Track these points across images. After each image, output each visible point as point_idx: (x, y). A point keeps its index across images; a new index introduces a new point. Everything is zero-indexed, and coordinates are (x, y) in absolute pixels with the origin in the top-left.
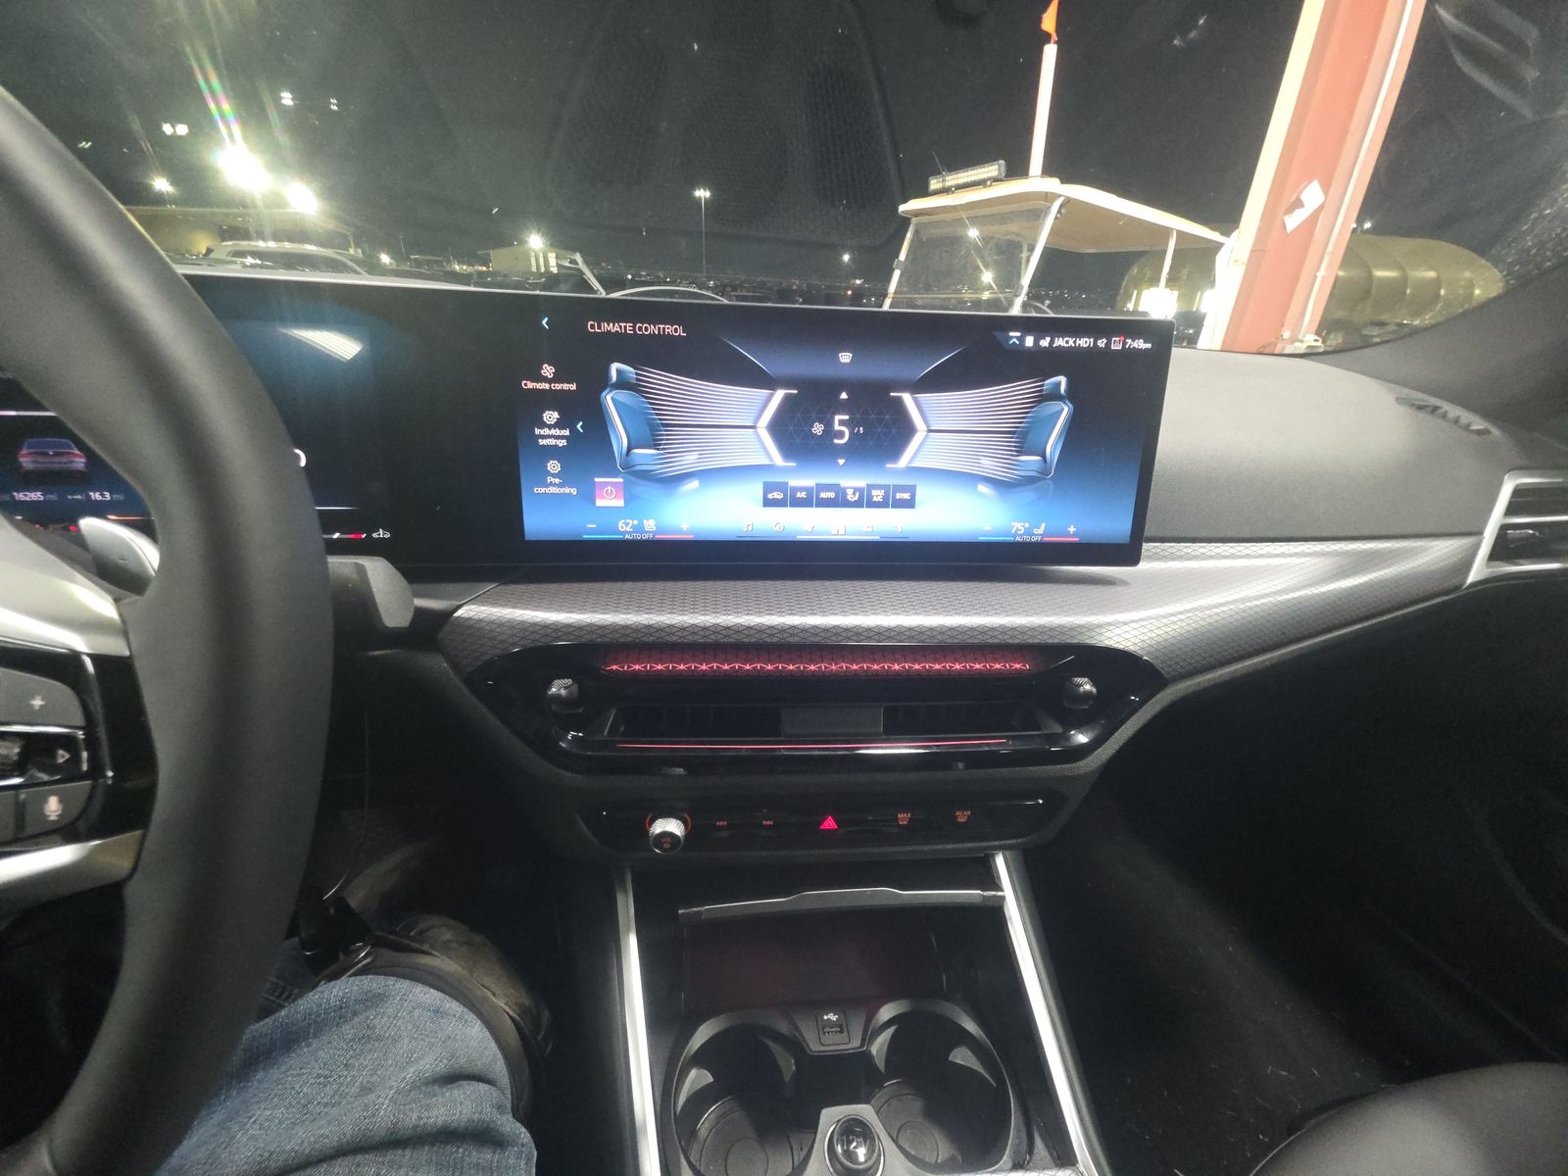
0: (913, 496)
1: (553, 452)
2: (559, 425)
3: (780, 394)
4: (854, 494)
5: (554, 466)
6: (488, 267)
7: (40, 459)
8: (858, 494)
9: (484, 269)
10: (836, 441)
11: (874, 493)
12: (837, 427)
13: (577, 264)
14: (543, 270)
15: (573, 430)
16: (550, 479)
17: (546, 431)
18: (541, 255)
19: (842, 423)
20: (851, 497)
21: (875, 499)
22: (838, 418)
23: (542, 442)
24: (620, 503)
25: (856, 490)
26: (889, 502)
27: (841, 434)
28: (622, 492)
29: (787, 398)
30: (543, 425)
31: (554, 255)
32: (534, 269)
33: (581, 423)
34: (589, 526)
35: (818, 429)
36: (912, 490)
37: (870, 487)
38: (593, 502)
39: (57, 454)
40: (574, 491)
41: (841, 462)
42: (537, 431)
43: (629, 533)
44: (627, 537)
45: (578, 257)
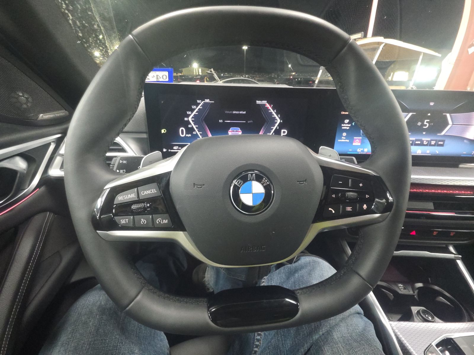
0: (444, 143)
1: (345, 130)
2: (348, 123)
3: (410, 114)
4: (426, 142)
5: (344, 134)
6: (182, 74)
7: (233, 132)
8: (427, 142)
9: (181, 74)
10: (424, 127)
11: (432, 142)
12: (425, 123)
13: (212, 72)
14: (197, 74)
15: (352, 125)
16: (343, 138)
17: (345, 125)
18: (197, 69)
19: (427, 122)
20: (425, 143)
21: (432, 144)
22: (426, 121)
23: (343, 128)
24: (359, 144)
25: (427, 141)
26: (437, 145)
27: (426, 125)
28: (360, 142)
29: (412, 115)
30: (344, 123)
31: (201, 69)
32: (195, 74)
33: (354, 123)
34: (350, 150)
35: (419, 124)
36: (444, 141)
37: (431, 140)
38: (353, 143)
39: (236, 131)
40: (348, 141)
41: (424, 133)
42: (342, 125)
43: (360, 152)
44: (359, 153)
45: (212, 70)
